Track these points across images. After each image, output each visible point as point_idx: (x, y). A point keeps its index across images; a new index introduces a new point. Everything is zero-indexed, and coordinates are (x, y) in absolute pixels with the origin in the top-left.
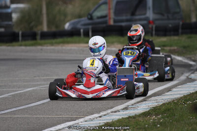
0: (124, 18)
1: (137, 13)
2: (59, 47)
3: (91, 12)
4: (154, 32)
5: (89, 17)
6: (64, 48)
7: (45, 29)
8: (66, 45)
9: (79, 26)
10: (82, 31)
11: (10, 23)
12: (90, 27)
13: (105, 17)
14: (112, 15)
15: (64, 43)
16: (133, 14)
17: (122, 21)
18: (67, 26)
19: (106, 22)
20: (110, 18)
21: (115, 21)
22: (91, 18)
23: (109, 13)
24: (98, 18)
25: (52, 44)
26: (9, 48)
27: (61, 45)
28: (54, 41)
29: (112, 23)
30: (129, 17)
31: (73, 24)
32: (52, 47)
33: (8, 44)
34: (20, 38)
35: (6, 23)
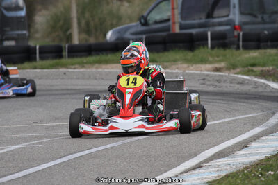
0: (196, 22)
1: (216, 13)
2: (92, 70)
3: (145, 14)
4: (241, 43)
5: (143, 21)
6: (100, 70)
7: (76, 41)
8: (104, 66)
9: (127, 35)
12: (144, 37)
13: (168, 20)
14: (178, 18)
15: (100, 62)
16: (209, 16)
17: (193, 27)
18: (110, 36)
19: (167, 29)
20: (174, 23)
21: (182, 27)
22: (146, 23)
23: (173, 15)
24: (156, 22)
25: (82, 65)
27: (97, 65)
29: (177, 30)
30: (203, 21)
31: (119, 32)
32: (82, 70)
34: (38, 56)
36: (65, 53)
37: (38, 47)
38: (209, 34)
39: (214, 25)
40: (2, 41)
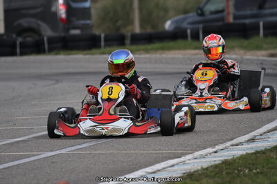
0: (248, 12)
1: (267, 5)
2: (157, 56)
3: (201, 6)
5: (199, 12)
6: (164, 56)
7: (137, 29)
8: (167, 52)
9: (185, 25)
10: (189, 31)
11: (88, 22)
12: (201, 26)
13: (222, 11)
14: (232, 9)
15: (163, 49)
16: (261, 7)
17: (245, 17)
18: (168, 25)
19: (222, 19)
20: (228, 14)
21: (235, 18)
22: (202, 14)
23: (228, 6)
24: (212, 13)
25: (147, 51)
26: (87, 56)
27: (160, 52)
28: (149, 47)
29: (231, 20)
30: (255, 11)
31: (177, 22)
32: (147, 56)
33: (85, 52)
34: (103, 43)
35: (83, 22)
36: (128, 41)
37: (103, 36)
38: (261, 24)
39: (266, 16)
40: (68, 30)
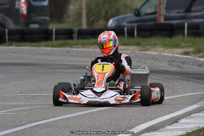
1: (193, 9)
2: (91, 50)
3: (138, 8)
6: (96, 50)
10: (126, 29)
12: (136, 25)
13: (155, 13)
14: (163, 12)
20: (160, 15)
21: (166, 18)
22: (138, 14)
23: (160, 9)
24: (146, 14)
29: (162, 20)
32: (83, 49)
34: (54, 37)
36: (75, 35)
37: (54, 30)
38: (186, 24)
39: (191, 18)
40: (28, 24)
